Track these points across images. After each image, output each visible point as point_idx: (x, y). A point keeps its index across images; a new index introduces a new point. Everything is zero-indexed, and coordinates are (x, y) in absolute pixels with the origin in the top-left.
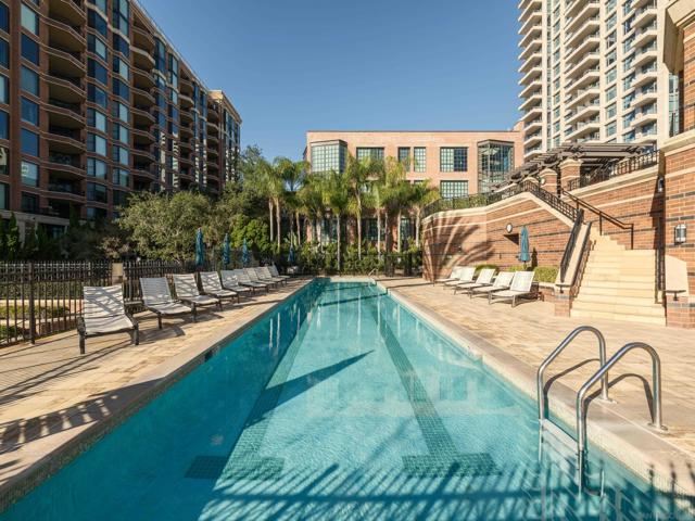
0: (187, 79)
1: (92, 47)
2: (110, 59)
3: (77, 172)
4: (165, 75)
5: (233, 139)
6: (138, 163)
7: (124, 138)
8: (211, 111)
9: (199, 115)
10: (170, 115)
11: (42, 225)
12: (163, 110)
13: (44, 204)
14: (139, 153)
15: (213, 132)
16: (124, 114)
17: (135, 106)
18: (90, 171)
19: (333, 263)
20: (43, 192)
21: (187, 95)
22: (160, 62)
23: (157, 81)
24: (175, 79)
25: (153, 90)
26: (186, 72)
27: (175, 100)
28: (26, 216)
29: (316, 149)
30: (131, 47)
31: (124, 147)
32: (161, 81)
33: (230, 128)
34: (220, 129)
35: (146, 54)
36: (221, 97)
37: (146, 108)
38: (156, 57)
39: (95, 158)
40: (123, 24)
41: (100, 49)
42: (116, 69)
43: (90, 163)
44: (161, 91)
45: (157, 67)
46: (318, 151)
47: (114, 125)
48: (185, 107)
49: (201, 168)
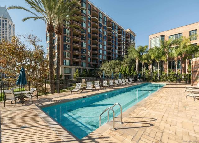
0: (120, 29)
1: (99, 31)
2: (103, 32)
3: (97, 58)
4: (114, 30)
5: (133, 41)
6: (108, 53)
7: (105, 48)
8: (126, 35)
9: (123, 37)
10: (116, 40)
11: (91, 69)
12: (114, 39)
13: (92, 65)
14: (109, 51)
15: (127, 41)
16: (105, 43)
17: (108, 40)
18: (99, 57)
19: (156, 77)
20: (92, 63)
21: (120, 33)
22: (113, 28)
23: (113, 33)
24: (117, 30)
25: (112, 35)
26: (120, 27)
27: (117, 36)
28: (89, 68)
29: (152, 40)
30: (107, 27)
31: (105, 50)
32: (114, 32)
33: (132, 39)
34: (129, 39)
35: (110, 27)
36: (129, 30)
37: (110, 40)
38: (113, 27)
39: (100, 54)
40: (105, 23)
41: (101, 30)
42: (104, 33)
43: (99, 55)
44: (113, 35)
45: (113, 29)
46: (153, 41)
47: (103, 46)
48: (119, 37)
49: (124, 51)
